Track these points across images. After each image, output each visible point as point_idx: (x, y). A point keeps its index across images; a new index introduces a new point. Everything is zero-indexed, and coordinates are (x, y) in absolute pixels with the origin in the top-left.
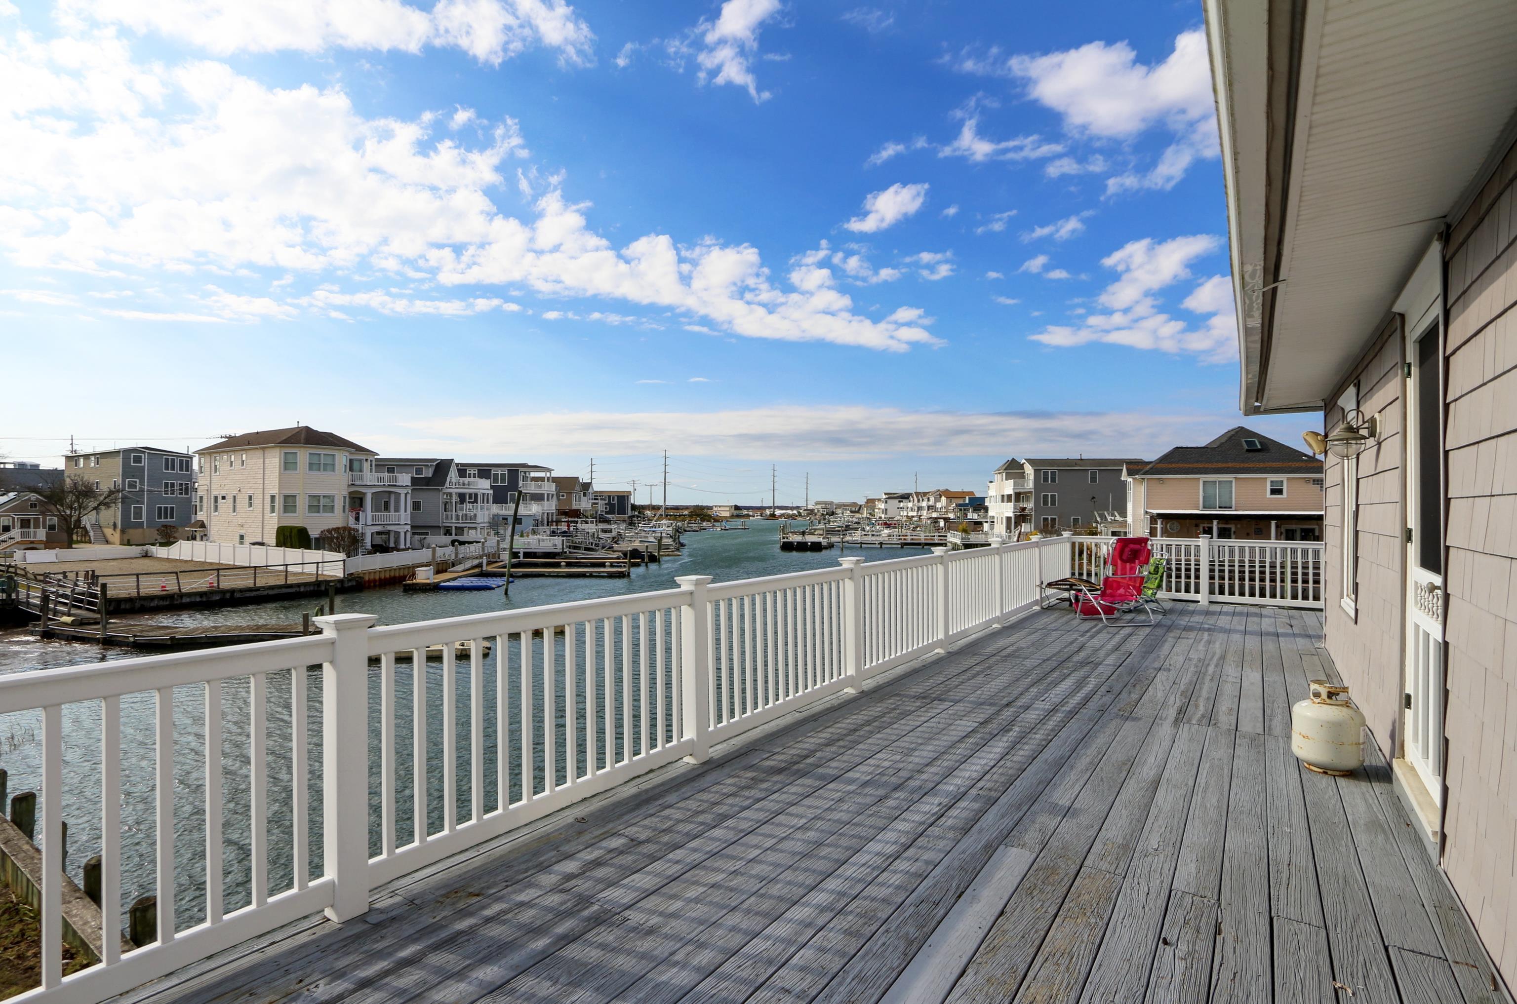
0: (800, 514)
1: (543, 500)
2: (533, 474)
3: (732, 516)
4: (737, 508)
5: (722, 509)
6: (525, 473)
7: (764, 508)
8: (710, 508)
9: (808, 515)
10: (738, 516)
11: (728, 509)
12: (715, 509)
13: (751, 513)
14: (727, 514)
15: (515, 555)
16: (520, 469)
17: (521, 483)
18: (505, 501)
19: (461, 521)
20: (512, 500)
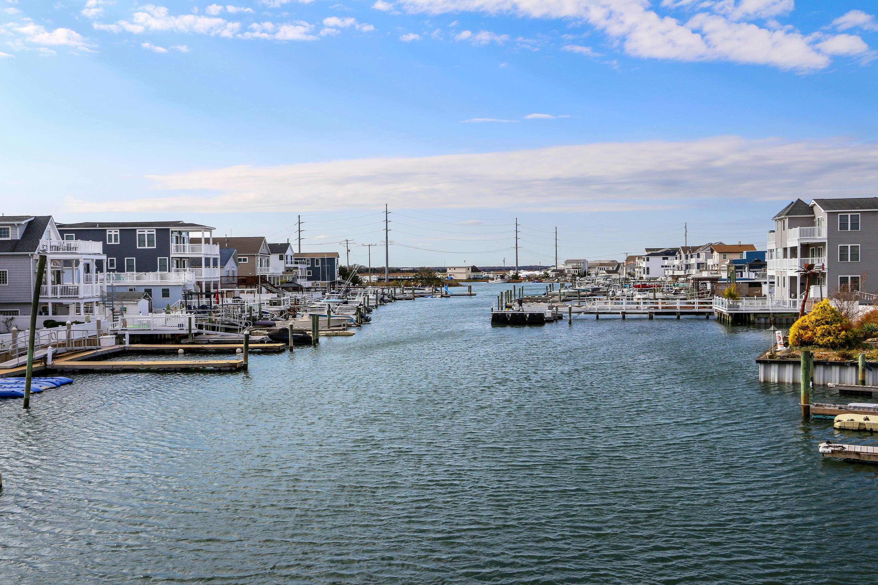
0: (547, 276)
1: (200, 265)
2: (193, 235)
3: (469, 280)
4: (474, 269)
5: (457, 270)
6: (180, 233)
7: (508, 269)
8: (444, 270)
9: (557, 276)
10: (475, 279)
11: (464, 270)
12: (448, 271)
13: (491, 276)
14: (464, 277)
15: (120, 338)
16: (172, 229)
17: (173, 245)
18: (154, 270)
19: (59, 296)
20: (163, 268)
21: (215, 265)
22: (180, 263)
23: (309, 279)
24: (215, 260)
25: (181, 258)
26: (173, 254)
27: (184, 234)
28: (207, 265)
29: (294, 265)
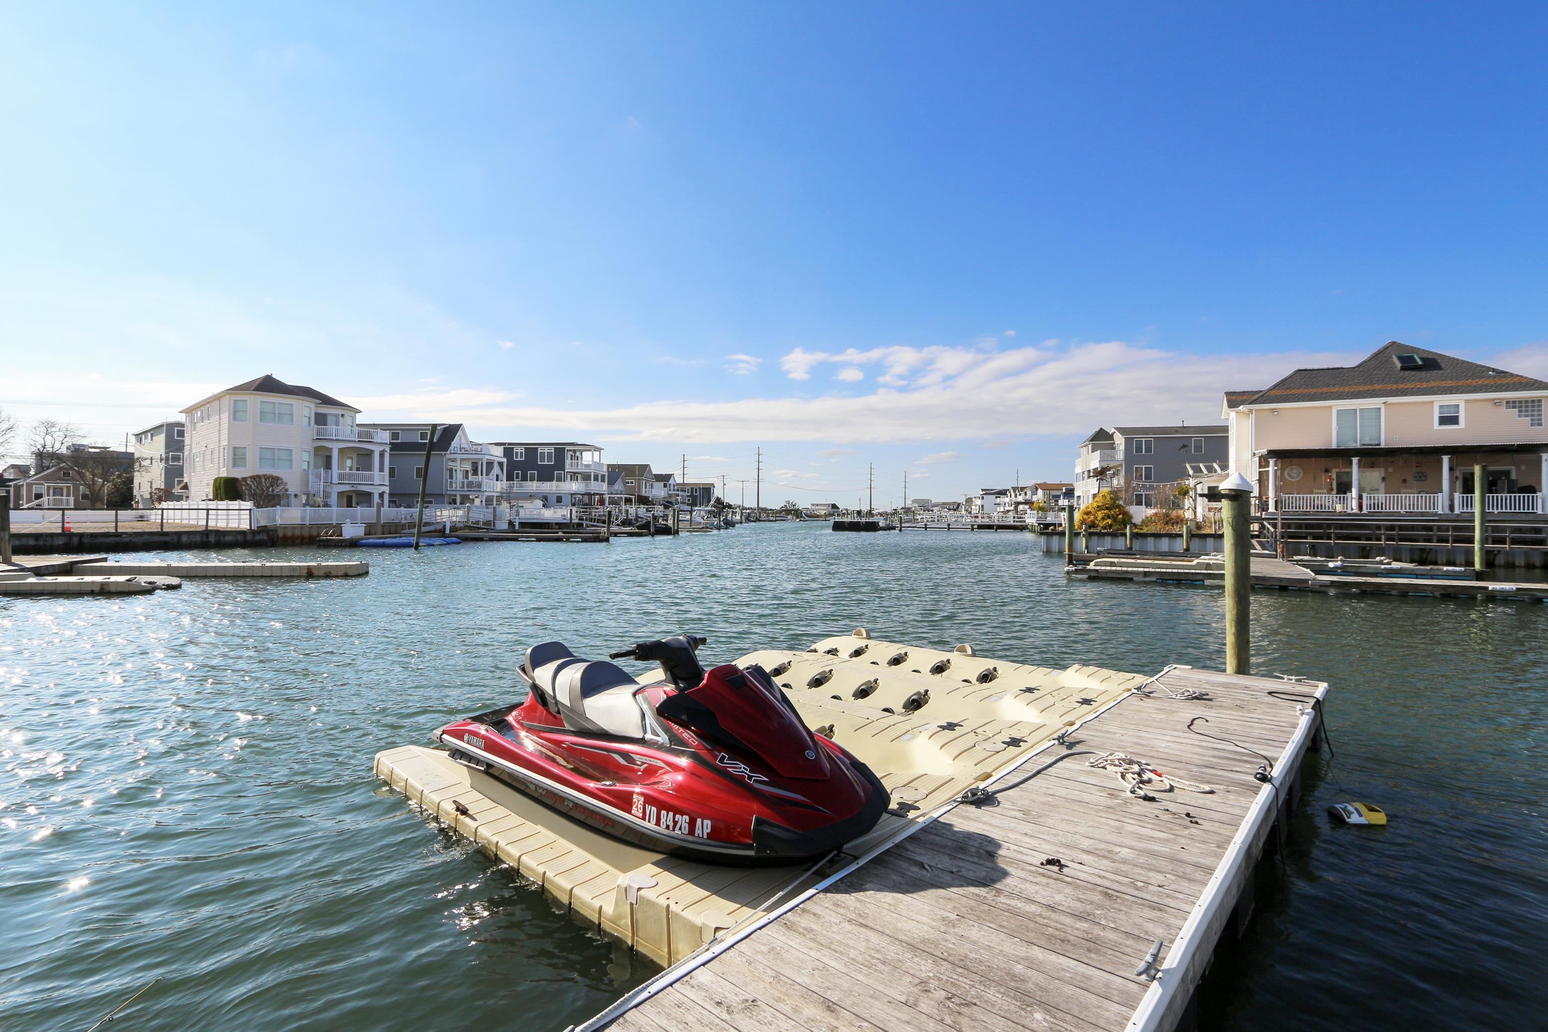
1: (589, 479)
6: (574, 451)
16: (567, 448)
17: (568, 462)
18: (551, 480)
19: (466, 489)
20: (559, 480)
21: (603, 480)
22: (574, 476)
23: (688, 505)
24: (603, 477)
25: (575, 473)
26: (568, 468)
27: (578, 454)
28: (596, 479)
29: (676, 492)
